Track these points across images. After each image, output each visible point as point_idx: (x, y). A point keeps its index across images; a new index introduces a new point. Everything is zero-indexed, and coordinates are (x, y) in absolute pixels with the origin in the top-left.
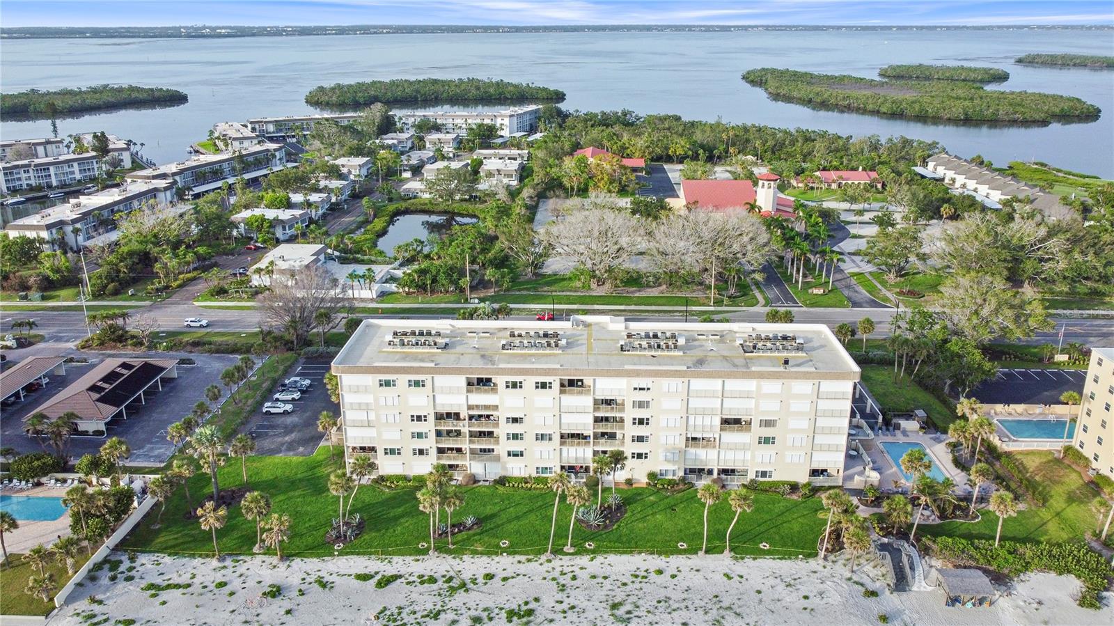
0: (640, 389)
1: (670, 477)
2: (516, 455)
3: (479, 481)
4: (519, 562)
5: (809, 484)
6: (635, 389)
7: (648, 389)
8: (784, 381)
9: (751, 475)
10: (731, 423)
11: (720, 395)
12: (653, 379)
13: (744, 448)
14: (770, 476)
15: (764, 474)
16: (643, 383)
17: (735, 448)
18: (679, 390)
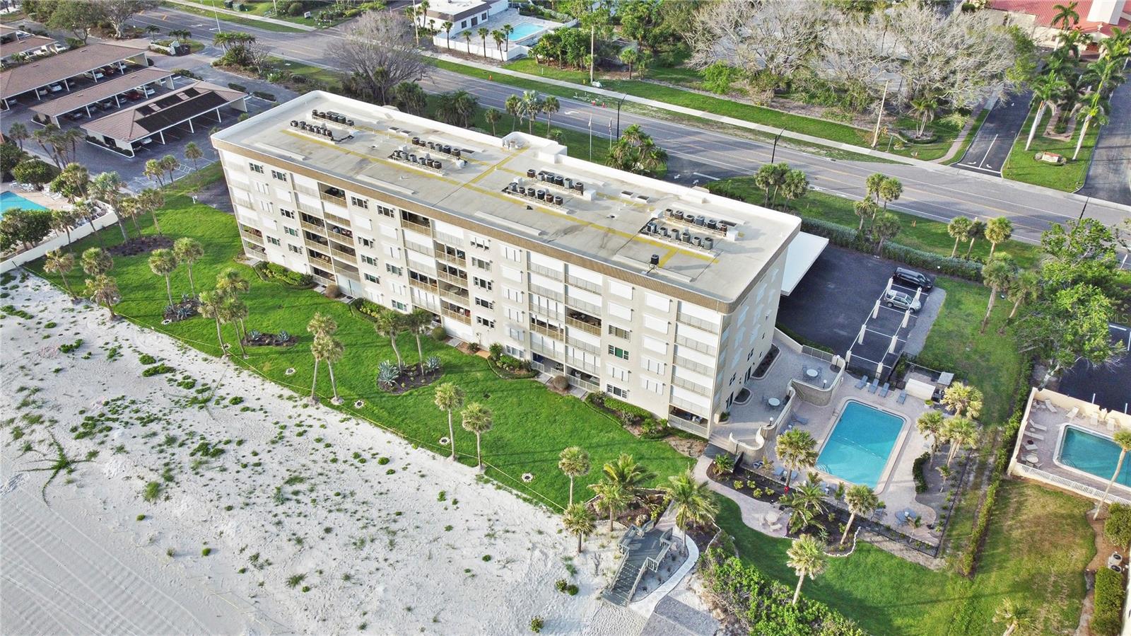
0: (479, 245)
1: (517, 357)
2: (373, 280)
3: (345, 296)
4: (280, 396)
5: (664, 422)
6: (473, 243)
7: (487, 248)
8: (635, 286)
9: (603, 388)
10: (576, 316)
11: (562, 278)
12: (489, 238)
13: (594, 352)
14: (624, 396)
15: (617, 391)
16: (482, 239)
17: (585, 348)
18: (518, 259)
